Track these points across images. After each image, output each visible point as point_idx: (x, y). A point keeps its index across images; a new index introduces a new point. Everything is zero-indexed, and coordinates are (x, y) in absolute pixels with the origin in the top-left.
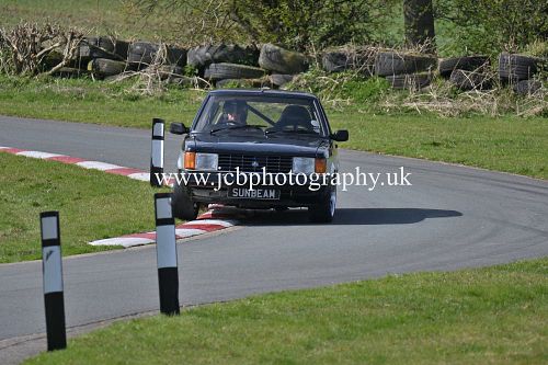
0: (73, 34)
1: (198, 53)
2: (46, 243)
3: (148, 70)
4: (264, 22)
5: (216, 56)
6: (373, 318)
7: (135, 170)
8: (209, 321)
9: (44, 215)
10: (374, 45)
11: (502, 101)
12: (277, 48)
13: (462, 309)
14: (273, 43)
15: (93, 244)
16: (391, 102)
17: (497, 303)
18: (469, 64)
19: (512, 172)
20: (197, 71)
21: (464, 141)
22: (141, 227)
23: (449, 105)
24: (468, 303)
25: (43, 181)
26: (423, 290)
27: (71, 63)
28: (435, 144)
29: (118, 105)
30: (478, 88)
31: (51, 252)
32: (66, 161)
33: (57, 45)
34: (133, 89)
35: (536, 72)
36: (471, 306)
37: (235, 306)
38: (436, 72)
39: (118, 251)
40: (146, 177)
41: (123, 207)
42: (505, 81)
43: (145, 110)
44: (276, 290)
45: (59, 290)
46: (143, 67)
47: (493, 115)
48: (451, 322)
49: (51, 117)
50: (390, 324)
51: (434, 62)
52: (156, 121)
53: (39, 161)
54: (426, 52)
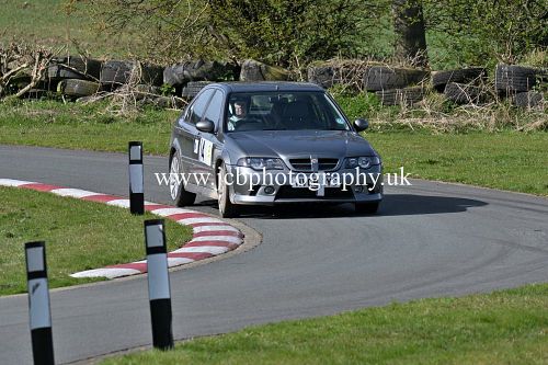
0: (41, 54)
1: (174, 72)
2: (32, 275)
3: (122, 90)
4: (244, 36)
5: (195, 74)
6: (381, 349)
7: (114, 197)
8: (205, 355)
9: (29, 246)
10: (362, 59)
11: (501, 115)
12: (259, 63)
13: (475, 336)
14: (254, 59)
15: (75, 276)
16: (382, 118)
17: (511, 329)
18: (464, 77)
19: (513, 190)
20: (174, 91)
21: (462, 159)
22: (125, 257)
23: (443, 120)
24: (480, 330)
25: (16, 210)
26: (431, 316)
27: (40, 84)
28: (431, 162)
29: (92, 129)
30: (475, 102)
31: (37, 285)
32: (39, 190)
33: (25, 65)
34: (107, 111)
35: (535, 84)
36: (484, 334)
37: (232, 339)
38: (430, 85)
39: (103, 283)
40: (126, 203)
41: (103, 235)
42: (502, 94)
43: (120, 133)
44: (275, 321)
45: (46, 325)
46: (116, 86)
47: (491, 130)
48: (465, 350)
49: (20, 143)
50: (399, 354)
51: (428, 75)
52: (132, 144)
53: (11, 188)
54: (418, 65)
